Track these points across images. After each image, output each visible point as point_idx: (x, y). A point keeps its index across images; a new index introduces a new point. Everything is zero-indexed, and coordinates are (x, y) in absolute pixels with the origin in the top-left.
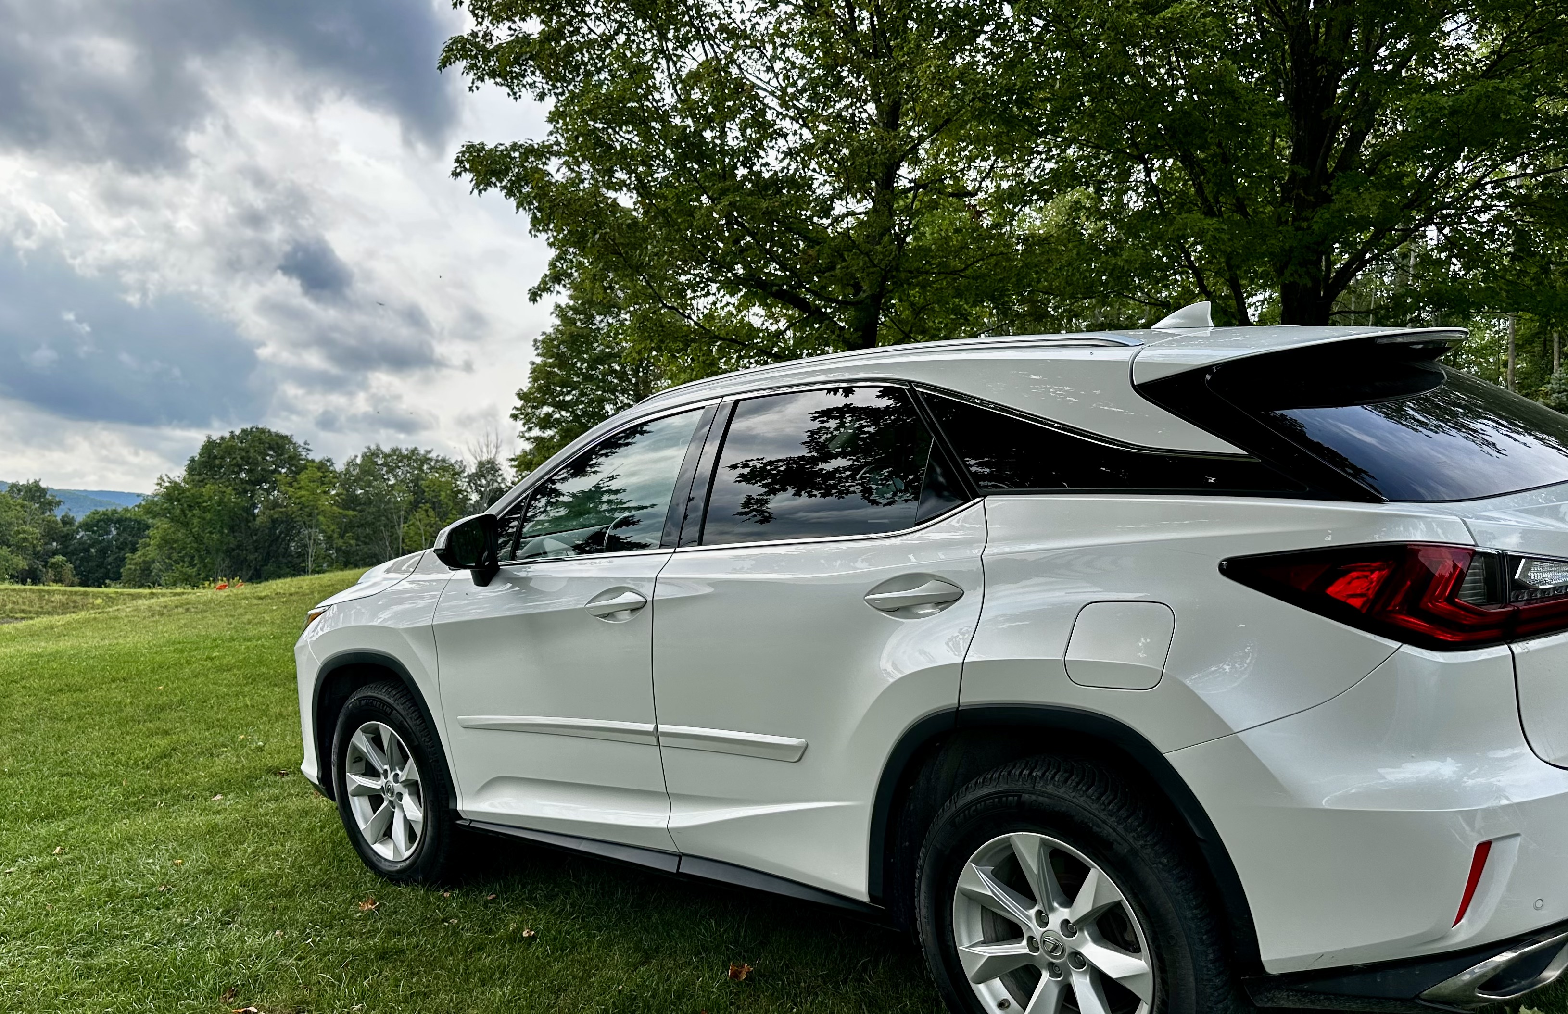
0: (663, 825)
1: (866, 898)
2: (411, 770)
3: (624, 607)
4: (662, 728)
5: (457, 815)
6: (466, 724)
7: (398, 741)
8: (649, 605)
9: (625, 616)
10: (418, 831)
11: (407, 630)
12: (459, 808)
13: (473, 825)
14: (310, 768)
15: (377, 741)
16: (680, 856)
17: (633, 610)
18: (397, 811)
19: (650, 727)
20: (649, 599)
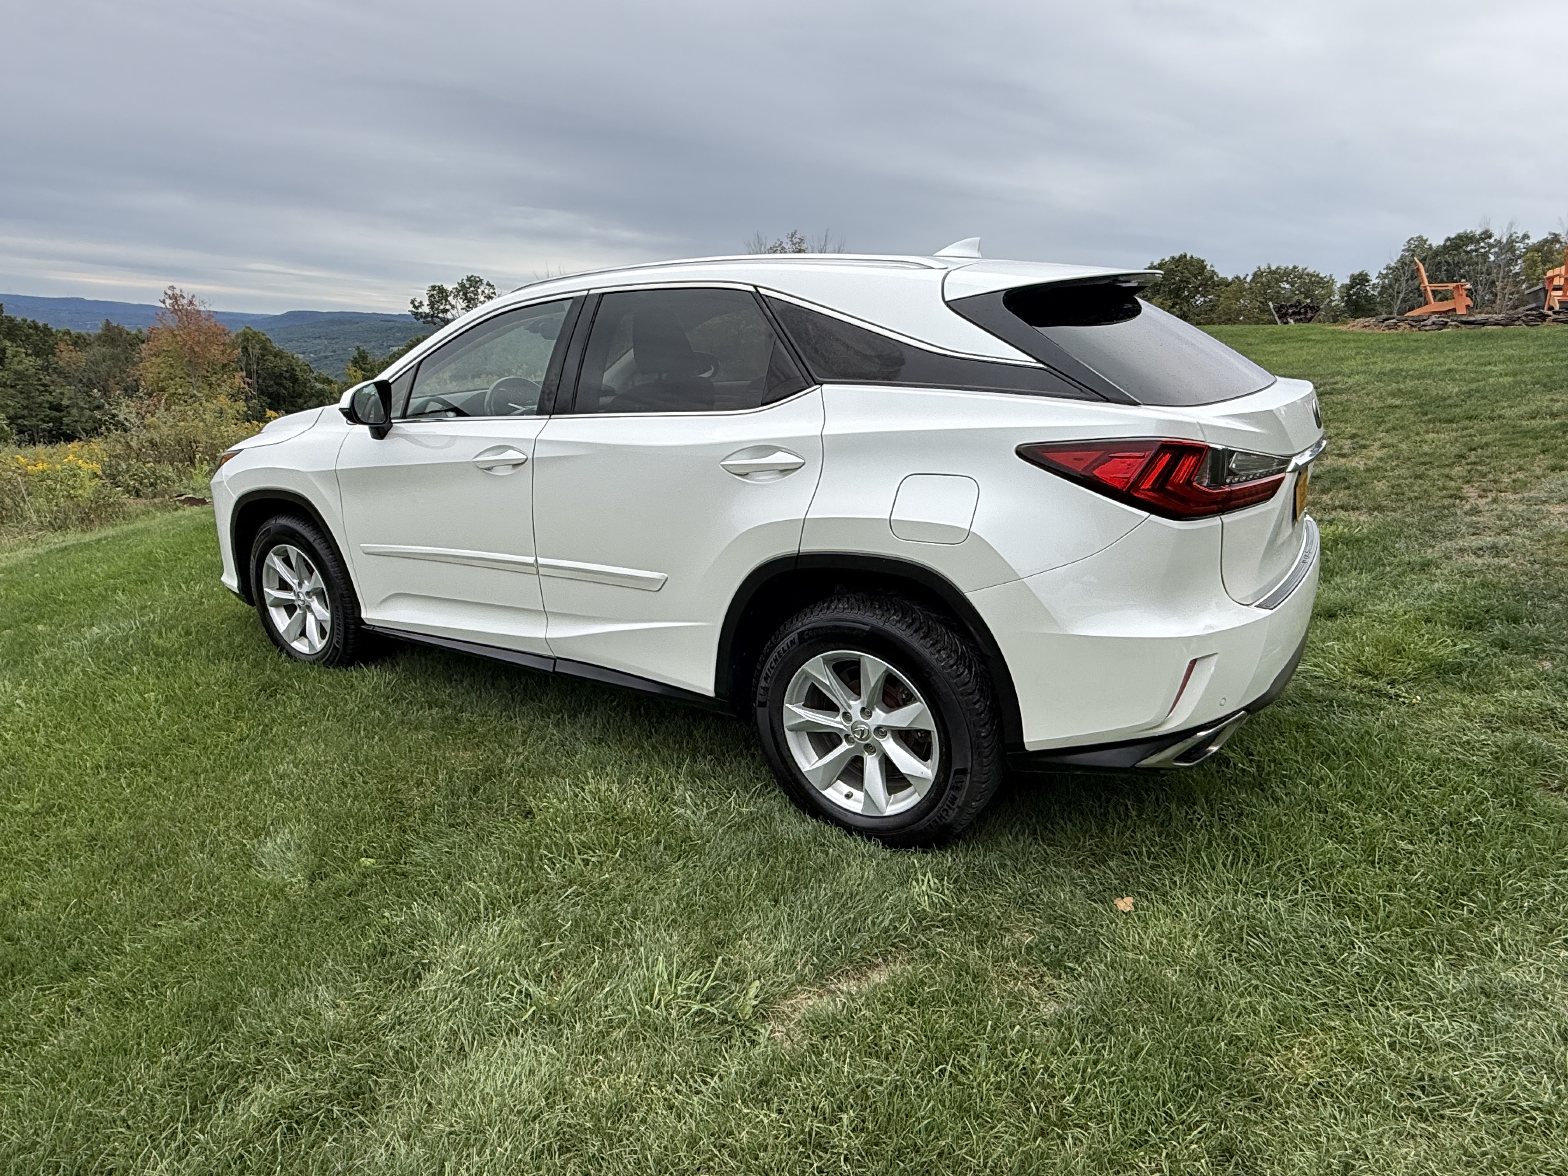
0: (542, 635)
1: (712, 694)
2: (317, 580)
3: (504, 463)
4: (541, 561)
5: (362, 622)
6: (367, 551)
7: (305, 560)
8: (529, 462)
9: (507, 471)
10: (328, 629)
11: (312, 473)
12: (363, 616)
13: (376, 629)
14: (231, 579)
15: (287, 561)
16: (555, 659)
17: (515, 466)
18: (309, 615)
19: (531, 560)
20: (530, 456)
